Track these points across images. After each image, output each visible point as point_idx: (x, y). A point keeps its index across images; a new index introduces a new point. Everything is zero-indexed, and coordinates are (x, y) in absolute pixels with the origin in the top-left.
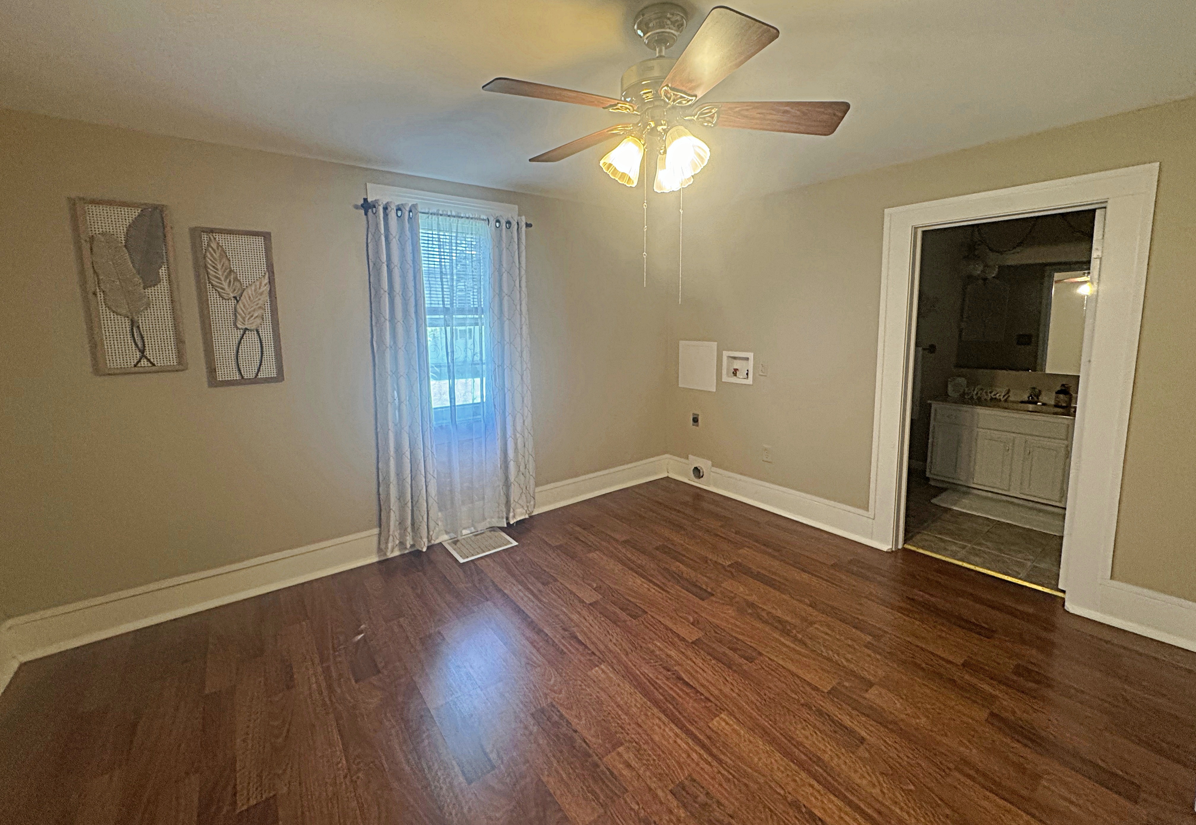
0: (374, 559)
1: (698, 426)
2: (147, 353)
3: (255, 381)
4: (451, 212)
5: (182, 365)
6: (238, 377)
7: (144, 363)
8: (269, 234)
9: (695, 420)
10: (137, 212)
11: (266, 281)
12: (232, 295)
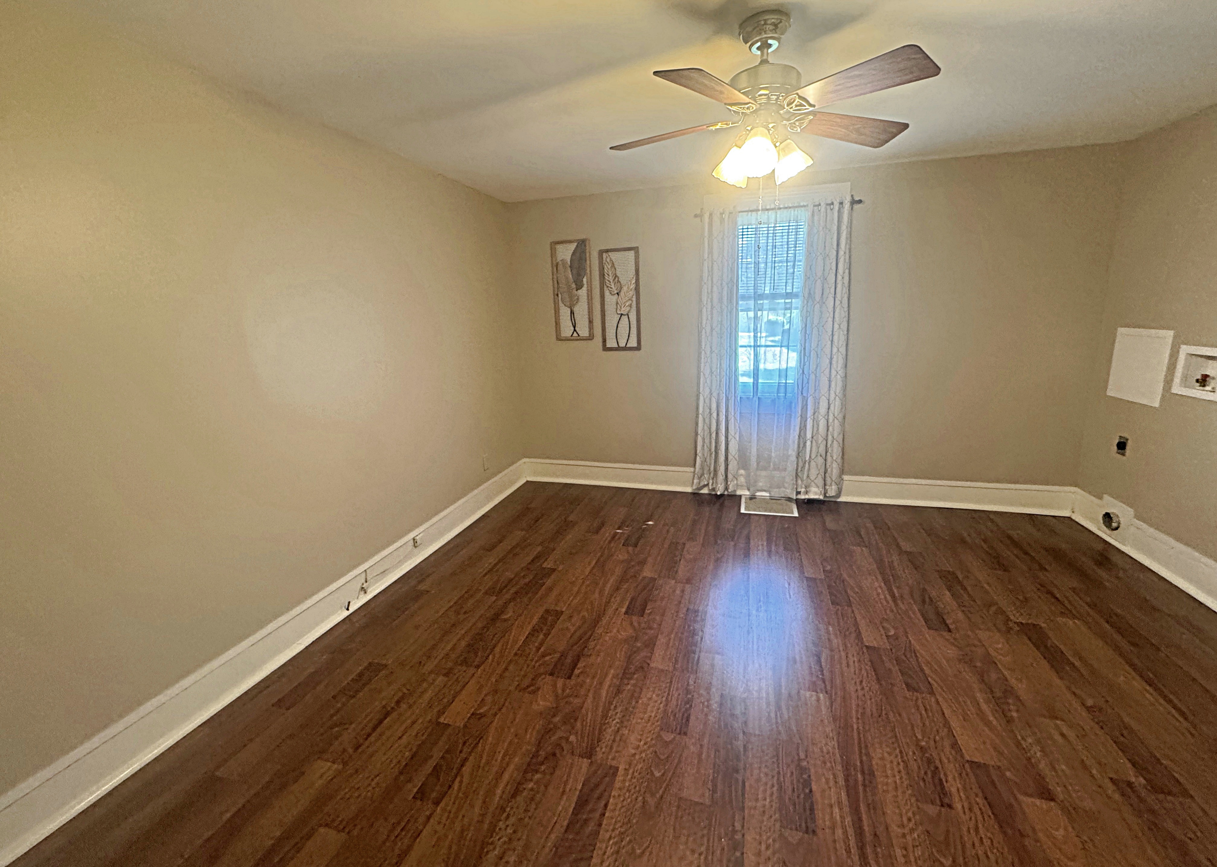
0: (689, 490)
1: (1123, 455)
2: (576, 329)
3: (625, 349)
4: (770, 205)
5: (591, 337)
6: (617, 346)
7: (575, 334)
8: (638, 247)
9: (1122, 446)
10: (576, 244)
11: (634, 281)
12: (616, 292)
